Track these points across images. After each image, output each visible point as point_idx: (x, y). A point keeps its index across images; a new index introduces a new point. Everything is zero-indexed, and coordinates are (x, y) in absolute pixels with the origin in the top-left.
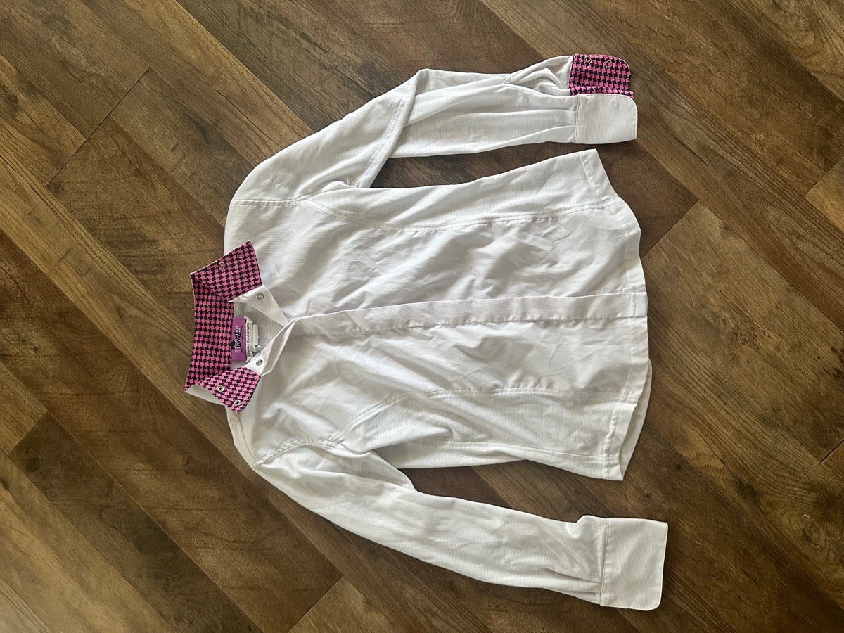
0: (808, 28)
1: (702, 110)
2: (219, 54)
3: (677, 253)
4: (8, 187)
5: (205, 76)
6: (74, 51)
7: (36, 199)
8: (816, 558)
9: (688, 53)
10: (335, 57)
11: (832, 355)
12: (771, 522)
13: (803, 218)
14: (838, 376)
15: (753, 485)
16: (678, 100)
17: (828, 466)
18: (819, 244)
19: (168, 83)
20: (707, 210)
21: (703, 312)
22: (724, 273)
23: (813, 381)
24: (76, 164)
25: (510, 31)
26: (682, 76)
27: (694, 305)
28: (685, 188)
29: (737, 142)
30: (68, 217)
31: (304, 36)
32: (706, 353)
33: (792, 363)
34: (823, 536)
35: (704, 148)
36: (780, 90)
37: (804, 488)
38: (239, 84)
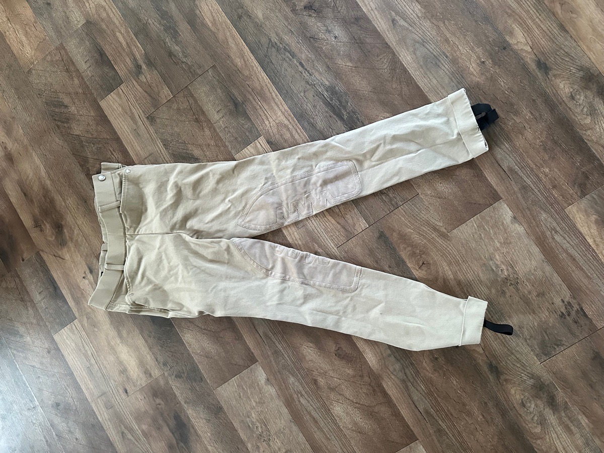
0: (589, 114)
1: (515, 148)
2: (253, 65)
3: (483, 226)
4: (127, 113)
5: (243, 75)
6: (177, 48)
7: (140, 123)
8: (526, 418)
9: (514, 115)
10: (315, 79)
11: (561, 303)
12: (504, 390)
13: (561, 222)
14: (562, 317)
15: (498, 367)
16: (502, 140)
17: (545, 366)
18: (568, 238)
19: (223, 75)
20: (506, 206)
21: (491, 262)
22: (507, 243)
23: (546, 316)
24: (165, 108)
25: (416, 83)
26: (508, 127)
27: (486, 257)
28: (495, 191)
29: (532, 170)
30: (154, 136)
31: (301, 64)
32: (487, 287)
33: (536, 302)
34: (533, 406)
35: (511, 170)
36: (564, 146)
37: (528, 376)
38: (260, 84)
